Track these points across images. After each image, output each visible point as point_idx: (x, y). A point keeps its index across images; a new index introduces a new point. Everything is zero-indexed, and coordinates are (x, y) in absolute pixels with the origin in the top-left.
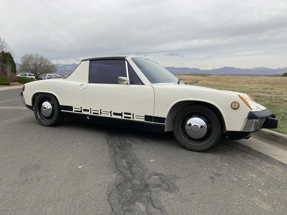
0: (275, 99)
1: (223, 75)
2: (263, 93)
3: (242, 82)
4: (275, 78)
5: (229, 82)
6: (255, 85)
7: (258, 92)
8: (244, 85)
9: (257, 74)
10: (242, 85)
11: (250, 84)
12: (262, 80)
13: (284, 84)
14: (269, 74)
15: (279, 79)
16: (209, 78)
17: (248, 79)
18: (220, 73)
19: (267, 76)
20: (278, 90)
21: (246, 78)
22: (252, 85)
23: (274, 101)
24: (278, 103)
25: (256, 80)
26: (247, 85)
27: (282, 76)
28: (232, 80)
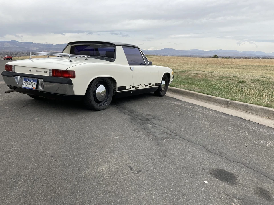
0: (208, 75)
1: (163, 55)
2: (200, 71)
3: (181, 62)
4: (207, 60)
5: (170, 62)
6: (192, 65)
7: (196, 71)
8: (182, 65)
9: (193, 56)
10: (181, 65)
11: (188, 64)
12: (197, 60)
13: (214, 64)
14: (202, 55)
15: (211, 60)
16: (153, 59)
17: (186, 59)
18: (161, 54)
19: (200, 57)
20: (210, 69)
21: (184, 58)
22: (190, 65)
23: (208, 77)
24: (210, 78)
25: (192, 60)
26: (185, 65)
27: (212, 58)
28: (172, 61)
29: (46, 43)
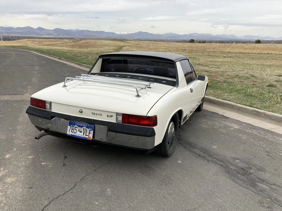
1: (137, 39)
9: (167, 40)
14: (177, 39)
18: (135, 38)
27: (189, 42)
29: (6, 26)
